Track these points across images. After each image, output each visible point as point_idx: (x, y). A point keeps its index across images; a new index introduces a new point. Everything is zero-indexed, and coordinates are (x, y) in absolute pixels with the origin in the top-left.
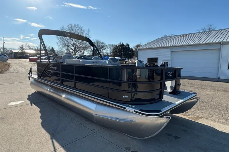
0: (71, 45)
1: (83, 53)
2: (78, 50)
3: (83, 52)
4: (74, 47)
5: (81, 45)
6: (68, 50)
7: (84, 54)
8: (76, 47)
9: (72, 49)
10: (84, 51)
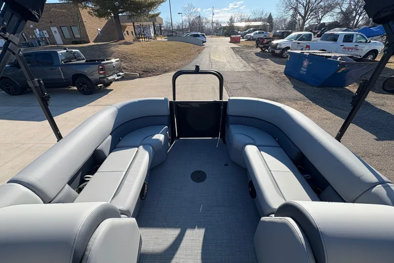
0: (301, 5)
1: (320, 20)
2: (312, 13)
3: (322, 17)
4: (305, 10)
5: (322, 4)
6: (294, 16)
7: (322, 22)
8: (310, 8)
9: (300, 15)
10: (324, 14)
